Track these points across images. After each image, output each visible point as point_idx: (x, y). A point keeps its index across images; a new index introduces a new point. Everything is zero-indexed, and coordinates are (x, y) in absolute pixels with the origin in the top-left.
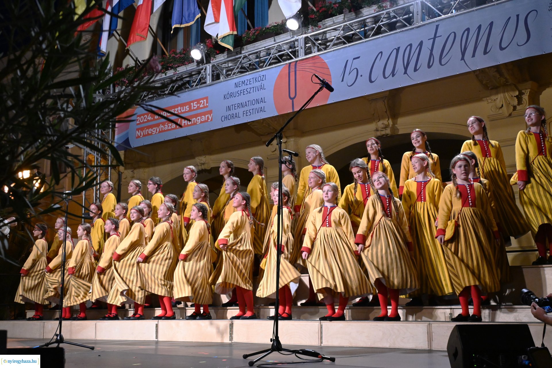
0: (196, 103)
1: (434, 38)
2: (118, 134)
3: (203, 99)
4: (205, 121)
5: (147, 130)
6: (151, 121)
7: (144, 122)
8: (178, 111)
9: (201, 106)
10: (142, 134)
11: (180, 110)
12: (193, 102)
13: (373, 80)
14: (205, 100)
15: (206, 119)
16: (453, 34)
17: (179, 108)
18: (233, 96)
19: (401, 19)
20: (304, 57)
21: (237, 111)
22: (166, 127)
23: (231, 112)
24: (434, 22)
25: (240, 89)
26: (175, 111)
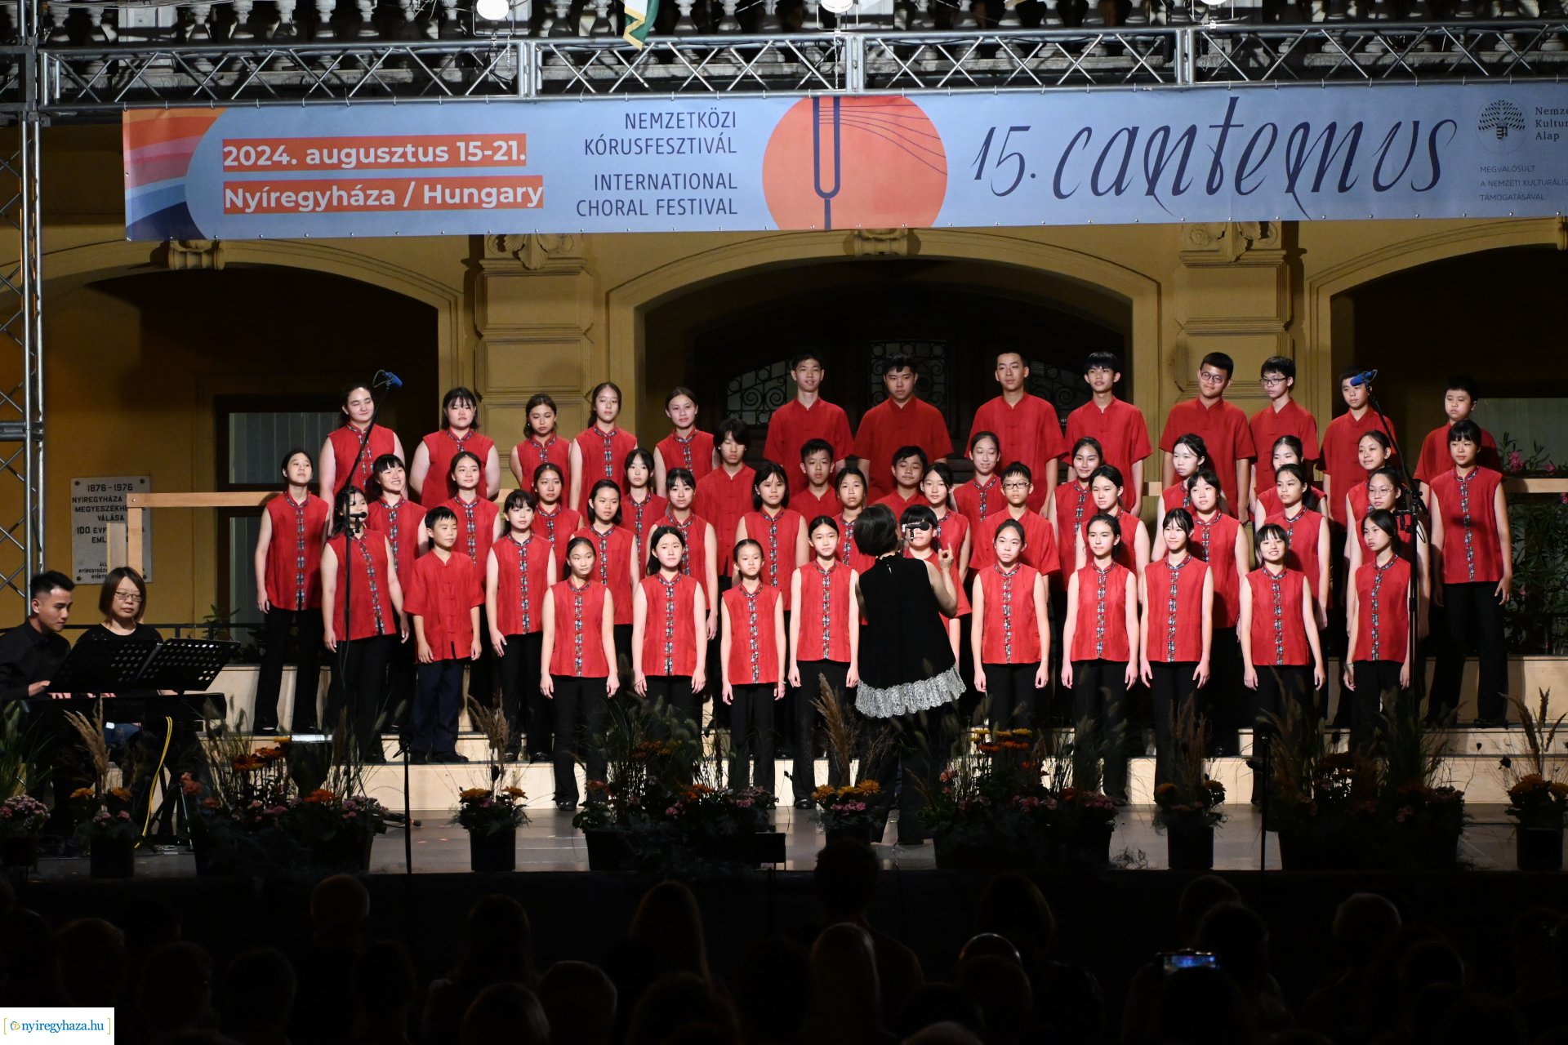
0: (479, 144)
1: (1227, 126)
2: (140, 180)
3: (507, 138)
4: (514, 204)
5: (274, 195)
6: (289, 167)
7: (255, 167)
8: (404, 155)
9: (498, 157)
10: (253, 204)
11: (415, 154)
12: (467, 138)
13: (1064, 190)
14: (514, 144)
15: (519, 199)
16: (1269, 129)
17: (410, 149)
18: (619, 148)
19: (1142, 61)
20: (862, 91)
21: (636, 195)
22: (358, 198)
23: (613, 195)
24: (1225, 88)
25: (643, 134)
26: (392, 154)
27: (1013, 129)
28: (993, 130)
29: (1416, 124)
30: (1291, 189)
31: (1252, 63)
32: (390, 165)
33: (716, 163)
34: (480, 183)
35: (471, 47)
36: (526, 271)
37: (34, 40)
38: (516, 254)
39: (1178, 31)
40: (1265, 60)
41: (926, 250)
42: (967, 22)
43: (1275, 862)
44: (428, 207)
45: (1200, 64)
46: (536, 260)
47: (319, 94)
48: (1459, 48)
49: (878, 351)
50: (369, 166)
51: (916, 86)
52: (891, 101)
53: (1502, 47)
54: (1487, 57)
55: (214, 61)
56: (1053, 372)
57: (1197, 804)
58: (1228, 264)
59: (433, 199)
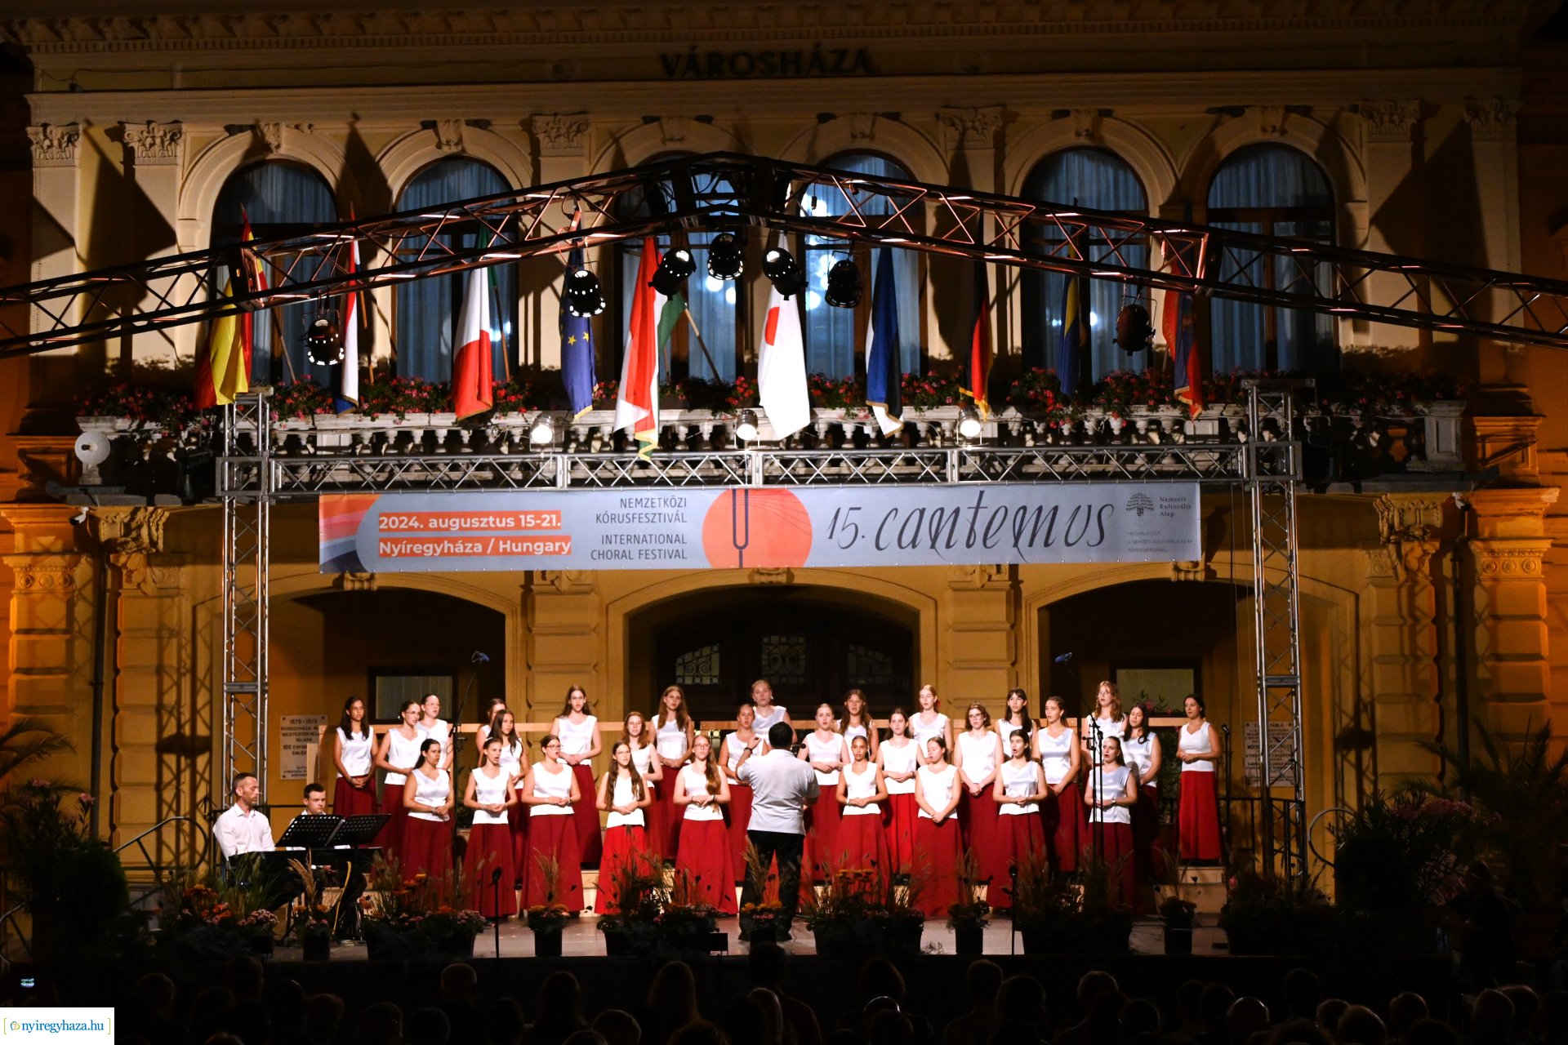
0: (533, 516)
1: (978, 507)
2: (330, 536)
3: (549, 513)
4: (554, 553)
6: (419, 529)
7: (398, 529)
9: (545, 524)
10: (396, 551)
11: (494, 522)
12: (526, 513)
13: (881, 546)
14: (554, 516)
15: (557, 550)
16: (1003, 510)
17: (491, 519)
18: (616, 520)
19: (928, 469)
20: (761, 485)
21: (627, 547)
22: (460, 548)
23: (613, 547)
24: (976, 485)
25: (631, 511)
26: (481, 522)
27: (851, 509)
28: (839, 510)
29: (1090, 507)
30: (1016, 545)
31: (992, 471)
32: (479, 529)
33: (676, 528)
34: (533, 540)
35: (528, 458)
36: (559, 592)
37: (266, 454)
38: (552, 583)
39: (949, 452)
40: (999, 469)
41: (798, 580)
42: (823, 446)
43: (1020, 950)
44: (500, 554)
45: (962, 471)
46: (565, 586)
47: (438, 486)
48: (1114, 462)
49: (766, 640)
50: (467, 529)
51: (793, 483)
52: (778, 491)
53: (1139, 462)
54: (1130, 467)
55: (374, 467)
56: (870, 653)
57: (973, 914)
58: (978, 589)
59: (505, 549)
